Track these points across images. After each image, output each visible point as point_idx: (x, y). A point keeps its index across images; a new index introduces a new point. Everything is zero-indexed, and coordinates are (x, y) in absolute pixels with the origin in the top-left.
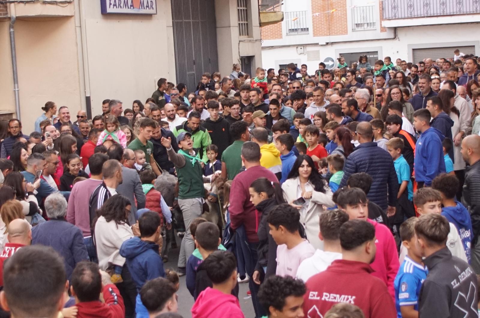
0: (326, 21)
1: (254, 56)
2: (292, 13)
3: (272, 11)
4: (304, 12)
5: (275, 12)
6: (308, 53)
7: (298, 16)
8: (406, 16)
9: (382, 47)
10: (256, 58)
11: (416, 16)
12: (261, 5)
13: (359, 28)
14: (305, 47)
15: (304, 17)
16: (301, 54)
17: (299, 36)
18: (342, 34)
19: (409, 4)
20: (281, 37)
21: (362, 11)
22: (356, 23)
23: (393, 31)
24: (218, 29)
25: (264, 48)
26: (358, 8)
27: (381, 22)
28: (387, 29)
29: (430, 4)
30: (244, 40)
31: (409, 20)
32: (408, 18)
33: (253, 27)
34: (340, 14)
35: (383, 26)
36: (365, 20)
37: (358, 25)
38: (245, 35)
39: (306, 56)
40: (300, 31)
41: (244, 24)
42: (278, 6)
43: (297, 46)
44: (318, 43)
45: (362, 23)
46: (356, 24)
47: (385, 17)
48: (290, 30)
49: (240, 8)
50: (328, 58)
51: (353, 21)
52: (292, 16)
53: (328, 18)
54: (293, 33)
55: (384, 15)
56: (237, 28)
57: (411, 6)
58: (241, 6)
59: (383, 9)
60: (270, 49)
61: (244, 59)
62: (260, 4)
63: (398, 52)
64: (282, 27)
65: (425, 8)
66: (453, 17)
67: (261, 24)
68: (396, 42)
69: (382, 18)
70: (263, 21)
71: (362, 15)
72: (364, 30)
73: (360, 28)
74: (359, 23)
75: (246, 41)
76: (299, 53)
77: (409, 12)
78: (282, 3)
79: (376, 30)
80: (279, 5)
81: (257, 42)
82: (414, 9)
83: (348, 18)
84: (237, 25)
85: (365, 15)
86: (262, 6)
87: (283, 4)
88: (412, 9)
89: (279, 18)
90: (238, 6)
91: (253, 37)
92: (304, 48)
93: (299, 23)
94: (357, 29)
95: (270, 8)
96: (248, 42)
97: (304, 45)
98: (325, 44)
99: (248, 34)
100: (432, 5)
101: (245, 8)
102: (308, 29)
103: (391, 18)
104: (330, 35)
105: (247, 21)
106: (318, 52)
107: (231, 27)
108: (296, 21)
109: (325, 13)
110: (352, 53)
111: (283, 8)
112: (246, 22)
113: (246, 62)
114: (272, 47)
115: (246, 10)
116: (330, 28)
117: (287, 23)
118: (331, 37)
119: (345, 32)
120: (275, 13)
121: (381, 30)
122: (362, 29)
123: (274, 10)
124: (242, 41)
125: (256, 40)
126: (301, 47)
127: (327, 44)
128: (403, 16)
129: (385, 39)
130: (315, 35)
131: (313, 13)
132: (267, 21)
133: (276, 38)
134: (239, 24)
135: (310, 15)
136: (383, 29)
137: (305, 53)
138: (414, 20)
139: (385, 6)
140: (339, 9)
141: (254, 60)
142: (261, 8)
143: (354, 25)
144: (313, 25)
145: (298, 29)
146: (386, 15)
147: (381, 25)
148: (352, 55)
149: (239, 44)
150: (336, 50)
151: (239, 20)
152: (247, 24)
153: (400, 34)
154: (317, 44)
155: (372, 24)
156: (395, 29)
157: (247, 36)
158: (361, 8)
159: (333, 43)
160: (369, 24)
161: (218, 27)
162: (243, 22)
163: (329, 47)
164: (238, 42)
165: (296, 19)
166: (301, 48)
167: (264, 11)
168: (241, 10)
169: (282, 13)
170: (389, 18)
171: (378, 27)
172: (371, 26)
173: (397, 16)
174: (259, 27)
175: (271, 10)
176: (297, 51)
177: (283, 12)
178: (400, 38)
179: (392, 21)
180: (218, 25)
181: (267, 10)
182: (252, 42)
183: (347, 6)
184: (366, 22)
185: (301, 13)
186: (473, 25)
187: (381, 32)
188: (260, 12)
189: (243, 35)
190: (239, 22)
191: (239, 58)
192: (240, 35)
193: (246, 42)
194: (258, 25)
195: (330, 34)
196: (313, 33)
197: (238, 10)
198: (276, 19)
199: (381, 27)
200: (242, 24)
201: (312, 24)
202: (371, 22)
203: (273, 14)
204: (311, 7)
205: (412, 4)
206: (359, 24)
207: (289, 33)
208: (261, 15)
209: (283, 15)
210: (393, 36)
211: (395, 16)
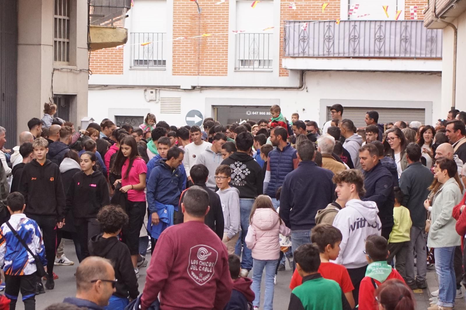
0: (195, 51)
1: (76, 95)
2: (142, 35)
3: (110, 26)
4: (160, 35)
5: (114, 28)
6: (163, 100)
7: (151, 40)
8: (321, 53)
9: (279, 100)
10: (79, 100)
11: (336, 55)
12: (92, 15)
13: (245, 67)
14: (158, 91)
15: (160, 41)
16: (151, 101)
17: (150, 71)
18: (217, 74)
19: (327, 34)
20: (121, 72)
21: (251, 41)
22: (241, 59)
23: (298, 76)
24: (20, 48)
25: (92, 87)
26: (247, 35)
27: (280, 60)
28: (289, 72)
29: (359, 37)
30: (62, 69)
31: (325, 60)
32: (323, 57)
33: (77, 49)
34: (217, 43)
35: (283, 67)
36: (256, 55)
37: (243, 62)
38: (64, 61)
39: (159, 104)
40: (151, 63)
41: (64, 42)
42: (119, 19)
43: (146, 88)
44: (180, 86)
45: (250, 59)
46: (242, 61)
47: (287, 53)
48: (135, 60)
49: (58, 17)
50: (193, 110)
51: (238, 55)
52: (141, 40)
53: (197, 48)
54: (141, 67)
55: (287, 49)
56: (52, 47)
57: (329, 38)
58: (60, 14)
59: (285, 40)
60: (102, 89)
61: (60, 99)
62: (90, 13)
63: (304, 110)
64: (124, 55)
65: (352, 43)
66: (394, 61)
67: (91, 46)
68: (301, 94)
69: (283, 54)
70: (93, 40)
71: (252, 47)
72: (254, 71)
73: (247, 67)
74: (247, 58)
75: (64, 70)
76: (148, 100)
77: (325, 48)
78: (127, 14)
79: (272, 72)
80: (122, 18)
81: (83, 74)
82: (333, 43)
83: (229, 49)
84: (52, 43)
85: (256, 47)
86: (95, 16)
87: (127, 16)
88: (331, 43)
89: (120, 39)
90: (56, 13)
91: (76, 65)
92: (156, 93)
93: (150, 51)
94: (242, 68)
95: (107, 22)
96: (67, 72)
97: (158, 88)
98: (190, 88)
99: (68, 60)
100: (362, 40)
101: (66, 18)
102: (164, 62)
103: (297, 55)
104: (199, 75)
105: (68, 38)
106: (178, 100)
107: (41, 46)
108: (147, 46)
109: (194, 39)
110: (232, 106)
111: (127, 23)
112: (66, 40)
113: (62, 103)
114: (105, 87)
115: (68, 21)
116: (199, 64)
117: (132, 49)
118: (201, 77)
119: (225, 72)
120: (114, 30)
121: (280, 73)
122: (251, 68)
123: (112, 25)
124: (58, 70)
125: (81, 70)
126: (152, 90)
127: (194, 88)
128: (316, 54)
129: (285, 88)
130: (175, 72)
131: (175, 37)
132: (99, 41)
133: (112, 73)
134: (55, 42)
135: (169, 40)
136: (283, 72)
137: (157, 101)
138: (334, 61)
139: (289, 36)
140: (217, 34)
141: (74, 102)
142: (92, 20)
143: (237, 62)
144: (173, 56)
145: (149, 60)
146: (290, 50)
147: (280, 64)
148: (232, 109)
149: (53, 73)
150: (206, 98)
151: (56, 36)
152: (68, 43)
153: (309, 82)
154: (177, 88)
155: (267, 63)
156: (302, 73)
157: (66, 63)
158: (252, 36)
159: (202, 88)
160: (262, 62)
161: (21, 44)
162: (62, 40)
163: (196, 94)
164: (52, 70)
165: (148, 44)
166: (152, 92)
167: (98, 26)
168: (60, 19)
169: (125, 31)
170: (294, 54)
171: (275, 67)
172: (264, 65)
173: (307, 53)
174: (87, 50)
175: (108, 24)
176: (145, 96)
177: (126, 29)
178: (309, 89)
179: (297, 59)
180: (21, 41)
181: (101, 24)
182: (73, 72)
183: (229, 31)
184: (257, 59)
185: (155, 35)
186: (423, 76)
187: (280, 76)
188: (91, 25)
189: (60, 60)
190: (56, 39)
191: (51, 96)
192: (55, 59)
193: (65, 72)
194: (86, 46)
195: (199, 73)
196: (173, 70)
197: (56, 19)
198: (114, 40)
199: (281, 68)
200: (60, 42)
201: (171, 54)
202: (266, 58)
203: (110, 31)
204: (172, 28)
205: (331, 35)
206: (245, 60)
207: (135, 66)
208: (91, 31)
209: (127, 33)
210: (298, 85)
211: (304, 52)
